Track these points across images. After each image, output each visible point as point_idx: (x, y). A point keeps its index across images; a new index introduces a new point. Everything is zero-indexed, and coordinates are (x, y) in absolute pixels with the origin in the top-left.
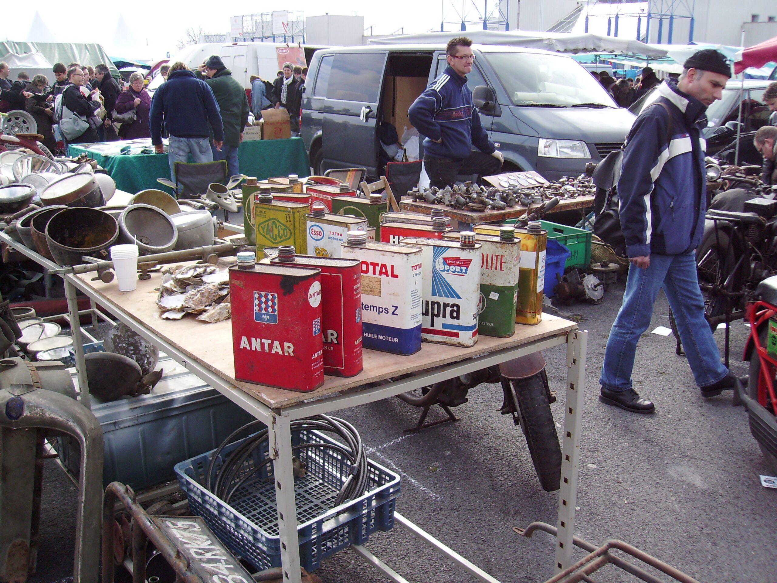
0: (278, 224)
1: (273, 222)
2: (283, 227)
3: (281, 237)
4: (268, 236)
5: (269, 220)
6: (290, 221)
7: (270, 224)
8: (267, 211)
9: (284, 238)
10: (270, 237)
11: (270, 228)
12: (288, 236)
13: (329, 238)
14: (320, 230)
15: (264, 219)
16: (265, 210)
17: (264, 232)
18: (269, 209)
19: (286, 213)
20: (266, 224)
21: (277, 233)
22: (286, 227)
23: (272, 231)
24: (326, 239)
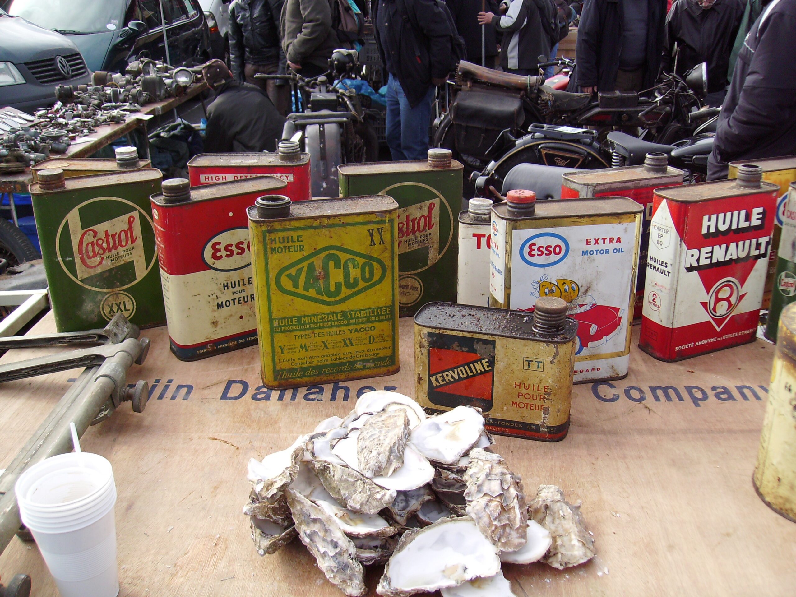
0: (343, 257)
1: (331, 257)
2: (361, 261)
3: (349, 286)
4: (312, 293)
5: (316, 253)
6: (382, 242)
7: (318, 262)
8: (305, 234)
9: (362, 285)
10: (319, 292)
11: (319, 271)
12: (376, 278)
13: (584, 253)
14: (554, 242)
15: (298, 255)
16: (300, 233)
17: (296, 286)
18: (315, 228)
19: (369, 227)
20: (305, 264)
21: (341, 279)
22: (371, 258)
23: (326, 276)
24: (574, 257)
